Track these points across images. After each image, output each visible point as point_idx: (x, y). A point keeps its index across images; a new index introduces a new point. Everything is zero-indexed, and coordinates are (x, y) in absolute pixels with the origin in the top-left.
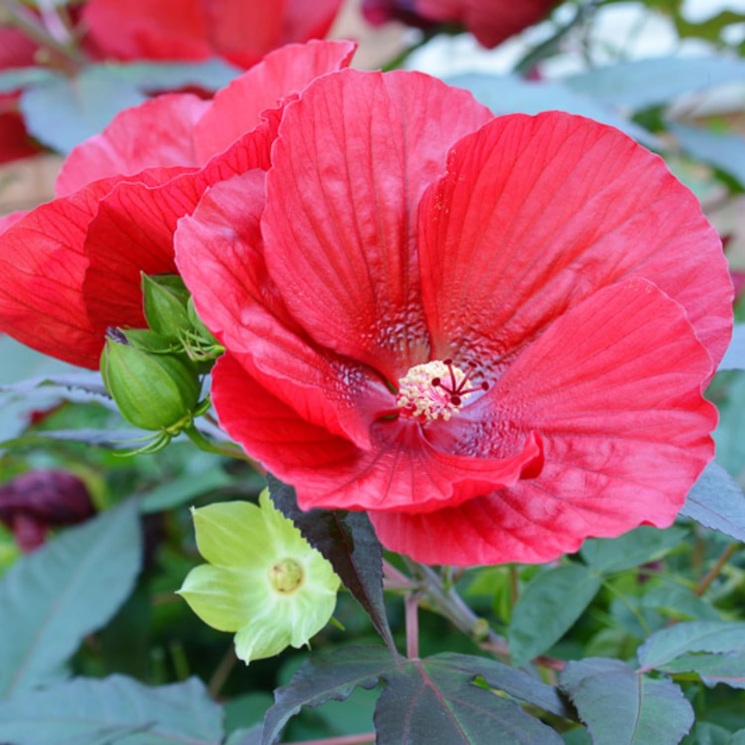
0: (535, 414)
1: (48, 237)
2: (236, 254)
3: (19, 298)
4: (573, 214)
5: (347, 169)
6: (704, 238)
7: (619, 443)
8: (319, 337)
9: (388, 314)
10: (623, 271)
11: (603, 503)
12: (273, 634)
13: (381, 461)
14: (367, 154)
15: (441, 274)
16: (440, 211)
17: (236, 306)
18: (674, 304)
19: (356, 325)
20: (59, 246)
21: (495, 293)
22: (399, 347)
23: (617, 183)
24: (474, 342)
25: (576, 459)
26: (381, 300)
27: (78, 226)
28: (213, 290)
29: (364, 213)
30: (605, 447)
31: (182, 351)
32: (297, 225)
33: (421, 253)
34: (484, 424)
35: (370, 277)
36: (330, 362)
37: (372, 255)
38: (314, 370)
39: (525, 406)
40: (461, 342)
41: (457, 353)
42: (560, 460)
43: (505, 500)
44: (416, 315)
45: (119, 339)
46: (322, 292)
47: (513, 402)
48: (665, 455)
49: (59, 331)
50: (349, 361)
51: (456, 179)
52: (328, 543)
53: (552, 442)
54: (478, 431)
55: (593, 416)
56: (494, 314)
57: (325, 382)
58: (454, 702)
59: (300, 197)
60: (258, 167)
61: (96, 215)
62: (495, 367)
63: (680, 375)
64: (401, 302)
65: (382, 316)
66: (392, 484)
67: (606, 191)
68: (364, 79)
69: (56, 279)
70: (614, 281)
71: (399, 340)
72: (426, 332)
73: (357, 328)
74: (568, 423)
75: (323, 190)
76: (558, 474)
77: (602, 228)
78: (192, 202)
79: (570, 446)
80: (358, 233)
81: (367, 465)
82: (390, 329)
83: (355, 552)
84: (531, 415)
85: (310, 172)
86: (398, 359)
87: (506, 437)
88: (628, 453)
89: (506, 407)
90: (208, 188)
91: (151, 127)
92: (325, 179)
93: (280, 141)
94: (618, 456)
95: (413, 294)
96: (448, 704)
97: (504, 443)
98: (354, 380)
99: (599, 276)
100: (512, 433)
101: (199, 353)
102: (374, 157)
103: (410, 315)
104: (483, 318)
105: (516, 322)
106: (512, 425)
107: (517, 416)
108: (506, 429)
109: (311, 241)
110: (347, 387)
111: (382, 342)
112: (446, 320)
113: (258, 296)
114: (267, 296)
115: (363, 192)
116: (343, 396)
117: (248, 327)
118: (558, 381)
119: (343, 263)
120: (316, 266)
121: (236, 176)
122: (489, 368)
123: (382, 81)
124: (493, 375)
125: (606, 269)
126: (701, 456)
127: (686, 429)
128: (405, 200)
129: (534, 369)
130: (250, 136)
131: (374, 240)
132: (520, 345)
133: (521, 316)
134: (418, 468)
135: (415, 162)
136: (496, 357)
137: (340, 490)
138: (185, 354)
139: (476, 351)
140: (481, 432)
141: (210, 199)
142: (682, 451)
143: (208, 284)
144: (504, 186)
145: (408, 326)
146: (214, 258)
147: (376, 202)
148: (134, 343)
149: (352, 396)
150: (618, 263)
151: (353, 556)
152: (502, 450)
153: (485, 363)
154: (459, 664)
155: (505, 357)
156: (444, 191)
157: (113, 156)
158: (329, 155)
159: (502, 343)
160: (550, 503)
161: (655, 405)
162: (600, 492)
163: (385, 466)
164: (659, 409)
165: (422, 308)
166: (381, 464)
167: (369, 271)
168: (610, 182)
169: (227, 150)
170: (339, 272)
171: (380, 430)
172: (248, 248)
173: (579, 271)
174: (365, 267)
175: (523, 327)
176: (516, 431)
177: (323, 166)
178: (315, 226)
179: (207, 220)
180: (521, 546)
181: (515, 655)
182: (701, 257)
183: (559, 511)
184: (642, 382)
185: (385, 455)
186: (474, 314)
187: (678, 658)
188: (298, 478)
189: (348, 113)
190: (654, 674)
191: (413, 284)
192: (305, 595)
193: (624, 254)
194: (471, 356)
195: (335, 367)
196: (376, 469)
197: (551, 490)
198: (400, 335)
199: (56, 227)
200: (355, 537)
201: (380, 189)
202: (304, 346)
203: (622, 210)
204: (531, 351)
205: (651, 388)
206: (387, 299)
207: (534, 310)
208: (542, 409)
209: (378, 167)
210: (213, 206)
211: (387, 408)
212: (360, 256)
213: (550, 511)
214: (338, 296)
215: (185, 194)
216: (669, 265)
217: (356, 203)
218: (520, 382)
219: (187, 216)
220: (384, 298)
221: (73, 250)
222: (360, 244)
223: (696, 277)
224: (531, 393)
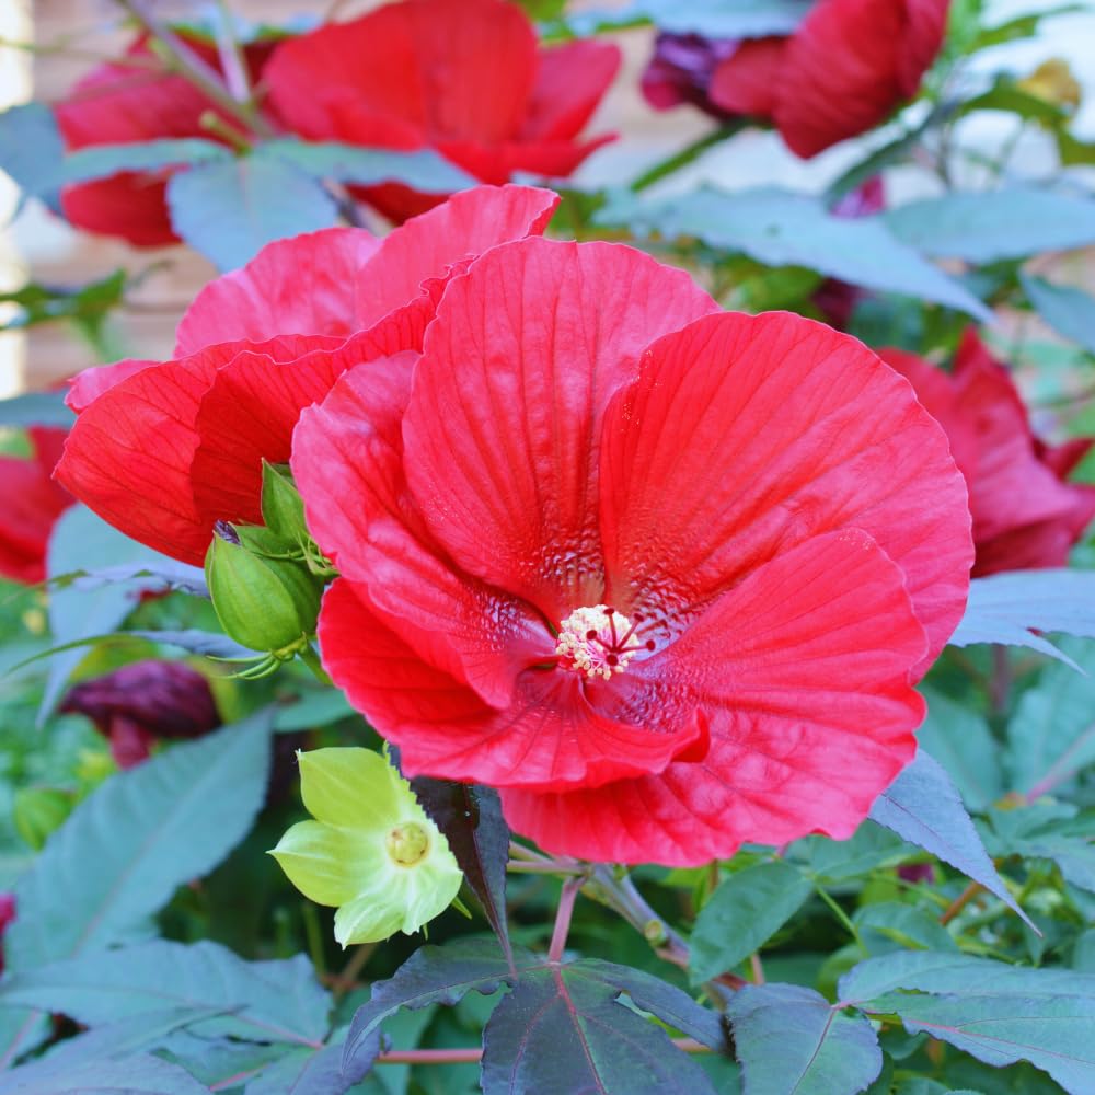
0: (720, 681)
1: (154, 406)
2: (370, 454)
3: (113, 474)
4: (794, 440)
5: (521, 358)
6: (950, 486)
7: (812, 729)
8: (465, 562)
9: (556, 539)
10: (849, 516)
11: (779, 801)
12: (381, 915)
13: (524, 721)
14: (549, 343)
15: (626, 496)
16: (628, 422)
17: (362, 519)
18: (894, 567)
19: (513, 550)
20: (165, 418)
21: (692, 525)
22: (567, 580)
23: (851, 408)
24: (660, 584)
25: (758, 742)
26: (550, 521)
27: (190, 396)
28: (336, 499)
29: (538, 414)
30: (794, 732)
31: (302, 559)
32: (451, 424)
33: (602, 470)
34: (659, 686)
35: (537, 493)
36: (476, 593)
37: (543, 466)
38: (454, 602)
39: (710, 669)
40: (644, 582)
41: (638, 594)
42: (740, 741)
43: (667, 784)
44: (592, 543)
45: (229, 537)
46: (474, 506)
47: (696, 664)
48: (862, 750)
49: (159, 518)
50: (501, 594)
51: (652, 386)
52: (448, 814)
53: (736, 717)
54: (651, 694)
55: (786, 691)
56: (687, 553)
57: (467, 617)
58: (589, 1021)
59: (458, 390)
60: (411, 348)
61: (213, 385)
62: (682, 617)
63: (891, 654)
64: (575, 527)
65: (549, 541)
66: (531, 752)
67: (837, 414)
68: (553, 250)
69: (159, 456)
70: (836, 527)
71: (568, 572)
72: (602, 565)
73: (515, 553)
74: (756, 696)
75: (487, 384)
76: (735, 759)
77: (828, 460)
78: (327, 384)
79: (755, 725)
80: (527, 438)
81: (505, 724)
82: (558, 557)
83: (479, 829)
84: (715, 681)
85: (473, 360)
86: (564, 595)
87: (681, 705)
88: (819, 742)
89: (687, 667)
90: (345, 371)
91: (306, 266)
92: (491, 370)
93: (438, 323)
94: (807, 744)
95: (591, 518)
96: (582, 1022)
97: (679, 712)
98: (506, 616)
99: (818, 519)
100: (690, 701)
101: (320, 564)
102: (557, 346)
103: (585, 543)
104: (673, 555)
105: (712, 564)
106: (691, 691)
107: (699, 680)
108: (684, 695)
109: (467, 445)
110: (495, 625)
111: (546, 572)
112: (627, 553)
113: (393, 508)
114: (405, 507)
115: (538, 389)
116: (489, 637)
117: (375, 545)
118: (751, 643)
119: (504, 472)
120: (471, 475)
121: (383, 357)
122: (674, 616)
123: (576, 254)
124: (679, 626)
125: (827, 511)
126: (899, 757)
127: (888, 722)
128: (591, 403)
129: (726, 625)
130: (403, 312)
131: (547, 448)
132: (714, 594)
133: (719, 558)
134: (568, 734)
135: (607, 356)
136: (684, 605)
137: (460, 754)
138: (305, 561)
139: (661, 595)
140: (654, 695)
141: (346, 385)
142: (880, 747)
143: (329, 490)
144: (712, 396)
145: (580, 556)
146: (343, 459)
147: (554, 402)
148: (247, 542)
149: (499, 636)
150: (842, 505)
151: (477, 833)
152: (674, 721)
153: (669, 610)
154: (605, 974)
155: (695, 606)
156: (634, 399)
157: (255, 298)
158: (499, 342)
159: (693, 589)
160: (719, 793)
161: (857, 687)
162: (778, 788)
163: (527, 726)
164: (863, 693)
165: (599, 535)
166: (521, 724)
167: (537, 486)
168: (843, 405)
169: (374, 326)
170: (499, 483)
171: (532, 681)
172: (387, 449)
173: (794, 510)
174: (532, 481)
175: (719, 571)
176: (695, 699)
177: (491, 354)
178: (474, 426)
179: (340, 410)
180: (669, 843)
181: (695, 970)
182: (942, 509)
183: (727, 804)
184: (848, 658)
185: (530, 713)
186: (662, 549)
187: (885, 995)
188: (410, 736)
189: (529, 292)
190: (850, 1011)
191: (592, 506)
192: (428, 869)
193: (851, 495)
194: (655, 600)
195: (482, 599)
196: (515, 731)
197: (723, 776)
198: (570, 566)
199: (165, 396)
200: (482, 810)
201: (560, 387)
202: (445, 572)
203: (854, 440)
204: (726, 600)
205: (855, 666)
206: (557, 522)
207: (735, 552)
208: (729, 675)
209: (561, 359)
210: (350, 394)
211: (542, 655)
212: (527, 467)
213: (718, 803)
214: (494, 512)
215: (319, 375)
216: (902, 515)
217: (528, 402)
218: (706, 638)
219: (314, 405)
220: (554, 520)
221: (183, 424)
222: (529, 452)
223: (933, 533)
224: (719, 655)
